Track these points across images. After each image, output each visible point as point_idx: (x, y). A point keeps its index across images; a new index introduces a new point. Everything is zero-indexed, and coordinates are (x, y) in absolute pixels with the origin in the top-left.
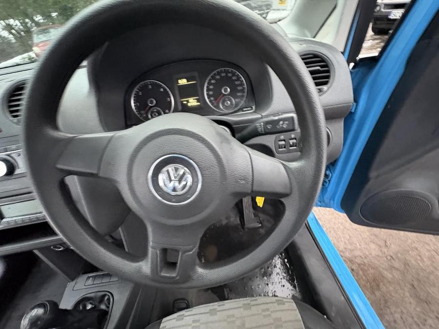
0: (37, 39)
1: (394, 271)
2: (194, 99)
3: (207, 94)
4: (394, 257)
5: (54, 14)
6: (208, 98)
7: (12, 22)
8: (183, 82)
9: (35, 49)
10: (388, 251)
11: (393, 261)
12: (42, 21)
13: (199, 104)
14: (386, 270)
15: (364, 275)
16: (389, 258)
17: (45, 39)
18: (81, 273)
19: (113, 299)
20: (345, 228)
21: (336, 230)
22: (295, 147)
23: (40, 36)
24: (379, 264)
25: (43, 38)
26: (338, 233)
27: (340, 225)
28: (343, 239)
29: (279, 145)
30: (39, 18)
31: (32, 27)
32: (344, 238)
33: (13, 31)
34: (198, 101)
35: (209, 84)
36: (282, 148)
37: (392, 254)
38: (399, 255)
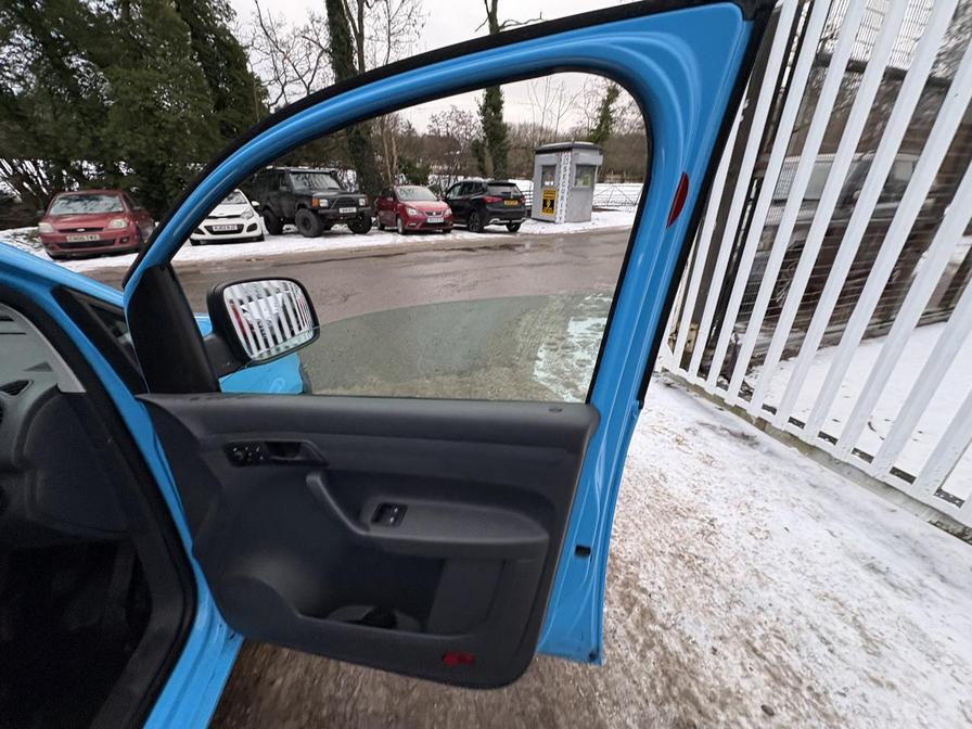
0: (57, 208)
9: (44, 224)
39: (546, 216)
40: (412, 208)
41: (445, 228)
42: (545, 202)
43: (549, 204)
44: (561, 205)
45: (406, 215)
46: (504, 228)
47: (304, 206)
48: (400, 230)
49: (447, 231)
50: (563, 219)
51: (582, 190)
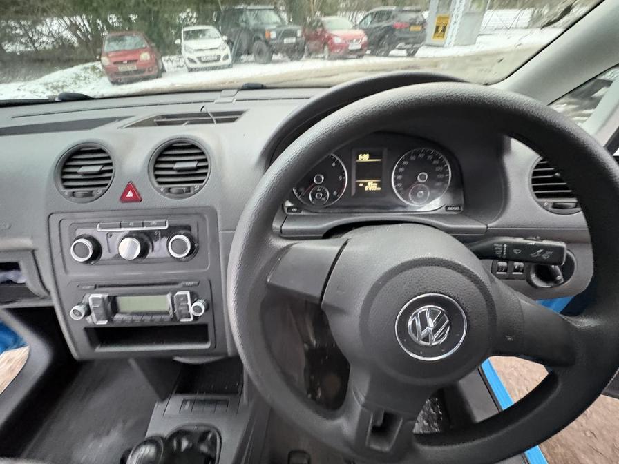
0: (108, 46)
1: (597, 457)
2: (374, 182)
3: (395, 179)
4: (597, 433)
5: (133, 17)
6: (396, 184)
7: (78, 20)
8: (364, 158)
9: (104, 59)
10: (586, 423)
11: (594, 440)
12: (117, 24)
13: (379, 189)
14: (585, 453)
15: (550, 454)
16: (589, 435)
17: (117, 48)
18: (174, 391)
19: (221, 438)
20: (521, 375)
21: (507, 376)
22: (521, 273)
23: (112, 44)
24: (573, 441)
25: (115, 46)
26: (510, 381)
27: (513, 369)
28: (517, 392)
29: (499, 267)
30: (113, 19)
31: (103, 30)
32: (519, 391)
33: (78, 33)
34: (379, 185)
35: (400, 165)
36: (501, 271)
37: (592, 429)
38: (605, 433)
39: (437, 41)
40: (337, 36)
41: (359, 54)
42: (437, 28)
43: (441, 30)
44: (452, 31)
45: (332, 43)
46: (404, 53)
47: (258, 38)
48: (326, 57)
49: (360, 57)
50: (453, 43)
51: (474, 14)
